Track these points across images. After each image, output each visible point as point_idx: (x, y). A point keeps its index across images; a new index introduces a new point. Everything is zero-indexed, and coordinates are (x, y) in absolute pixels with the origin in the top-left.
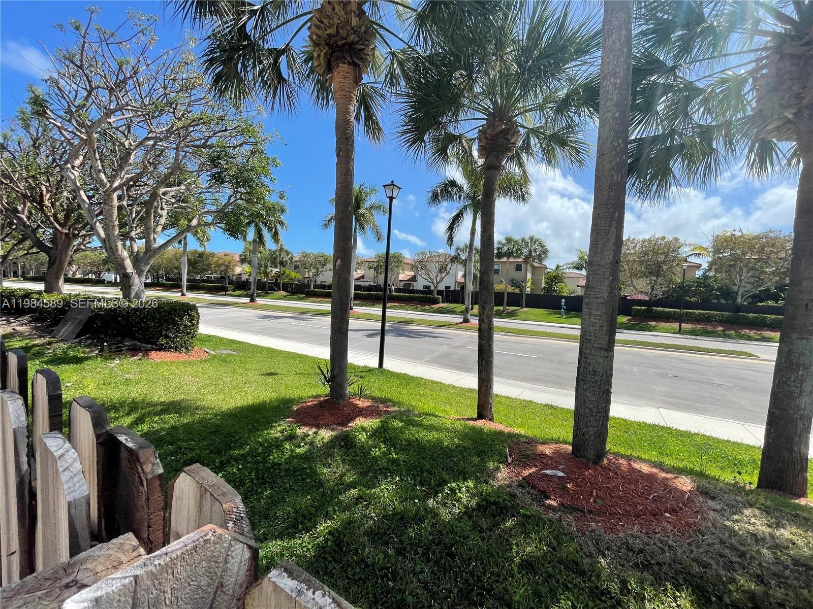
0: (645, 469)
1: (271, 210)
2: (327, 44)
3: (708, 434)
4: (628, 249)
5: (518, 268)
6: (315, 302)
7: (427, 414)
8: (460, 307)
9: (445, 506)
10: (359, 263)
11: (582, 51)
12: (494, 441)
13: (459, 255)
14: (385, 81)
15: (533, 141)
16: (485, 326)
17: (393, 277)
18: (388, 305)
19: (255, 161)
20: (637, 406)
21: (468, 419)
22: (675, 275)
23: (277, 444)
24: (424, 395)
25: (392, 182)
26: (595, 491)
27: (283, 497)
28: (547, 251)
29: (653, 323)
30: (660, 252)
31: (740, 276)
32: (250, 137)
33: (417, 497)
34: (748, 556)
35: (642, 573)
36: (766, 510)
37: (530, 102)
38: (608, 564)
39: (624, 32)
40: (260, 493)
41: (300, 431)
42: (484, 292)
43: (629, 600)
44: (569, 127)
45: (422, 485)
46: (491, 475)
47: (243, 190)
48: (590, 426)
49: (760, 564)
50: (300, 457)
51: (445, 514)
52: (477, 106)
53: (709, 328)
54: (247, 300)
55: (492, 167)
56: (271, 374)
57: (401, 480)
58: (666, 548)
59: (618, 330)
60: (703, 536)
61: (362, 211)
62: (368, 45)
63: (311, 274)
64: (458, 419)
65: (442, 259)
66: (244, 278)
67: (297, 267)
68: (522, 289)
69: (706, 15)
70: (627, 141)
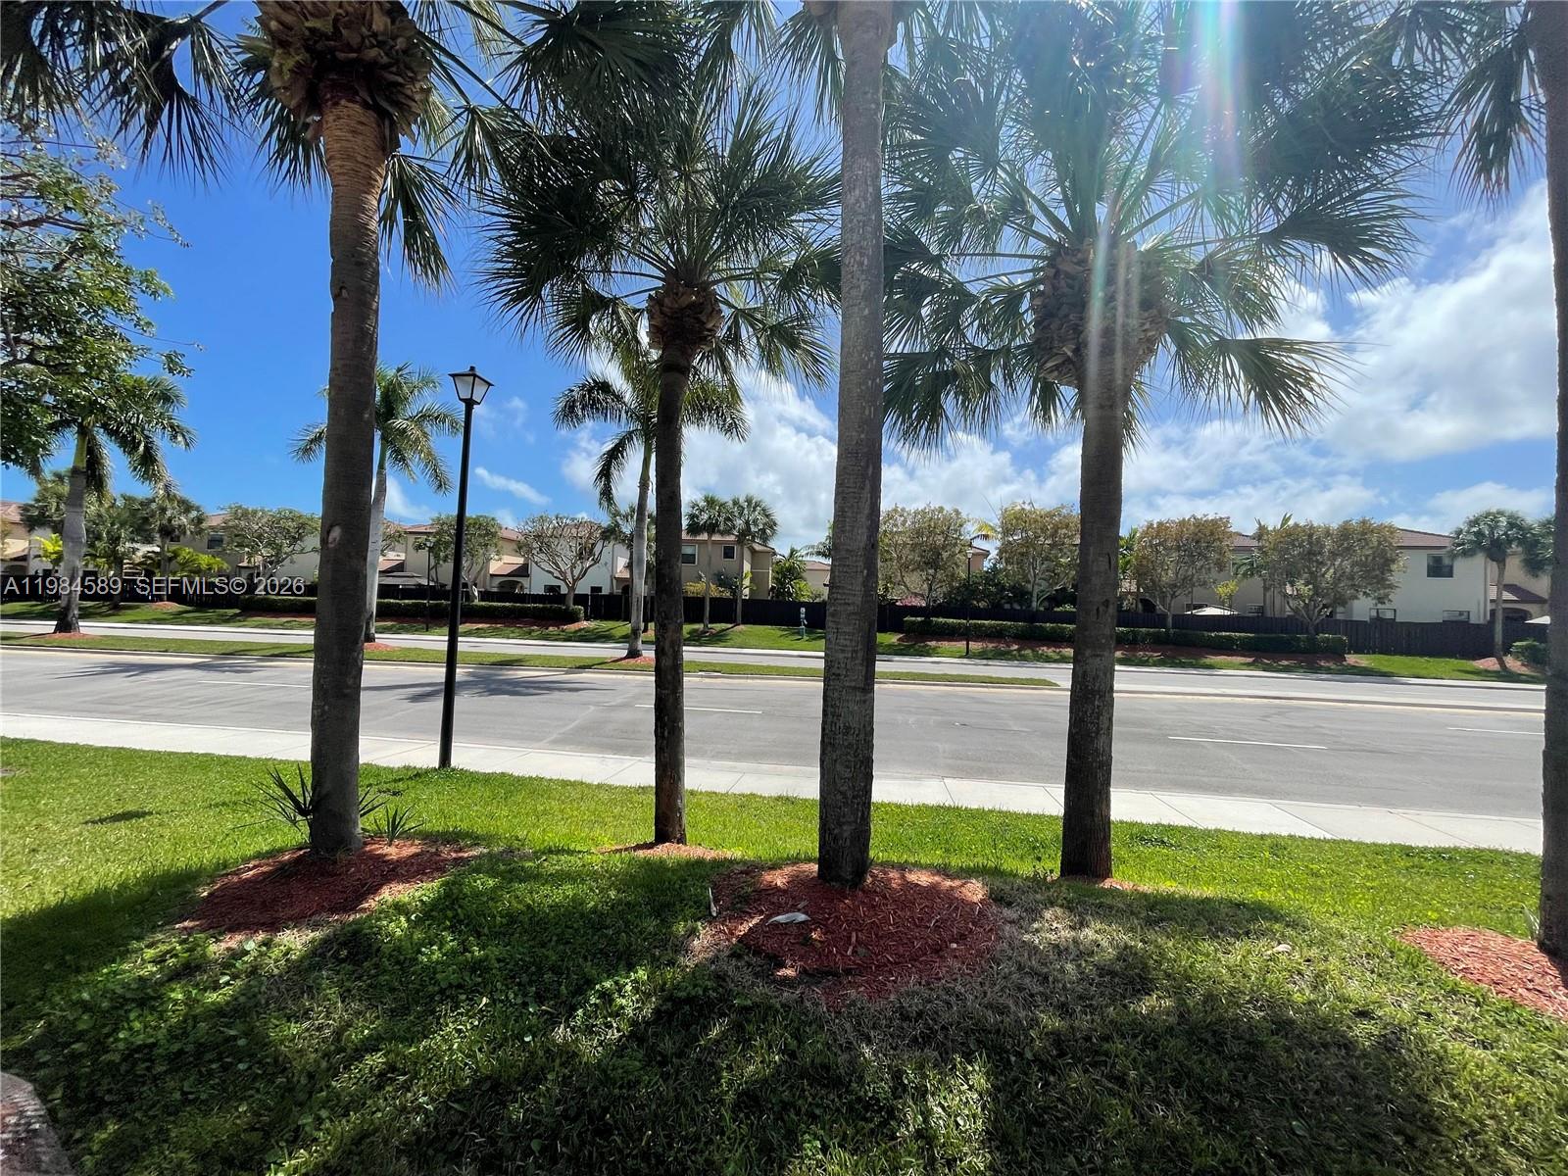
0: (923, 879)
1: (133, 394)
2: (308, 49)
3: (1005, 809)
4: (896, 525)
5: (728, 553)
6: (269, 626)
7: (550, 851)
8: (623, 628)
9: (591, 1032)
10: (390, 537)
11: (815, 199)
12: (686, 881)
13: (618, 525)
14: (454, 162)
15: (745, 332)
16: (667, 662)
17: (476, 568)
18: (462, 628)
19: (84, 271)
20: (916, 779)
21: (638, 847)
22: (958, 566)
23: (147, 996)
24: (545, 813)
25: (472, 369)
26: (854, 934)
27: (160, 1131)
28: (775, 524)
29: (933, 643)
30: (938, 531)
31: (1034, 569)
32: (67, 208)
33: (530, 1030)
34: (1051, 979)
35: (922, 1050)
36: (1069, 907)
37: (737, 263)
38: (875, 1053)
39: (871, 190)
40: (79, 1141)
41: (216, 949)
42: (664, 596)
43: (904, 1104)
44: (802, 317)
45: (540, 999)
46: (681, 947)
47: (41, 339)
48: (844, 823)
49: (1064, 987)
50: (219, 1012)
51: (590, 1049)
52: (646, 252)
53: (1002, 647)
54: (49, 626)
55: (674, 368)
56: (126, 816)
57: (493, 1002)
58: (953, 999)
59: (878, 657)
60: (998, 965)
61: (399, 423)
62: (413, 80)
63: (258, 559)
64: (617, 851)
65: (584, 532)
66: (36, 566)
67: (214, 543)
68: (735, 590)
69: (975, 192)
70: (881, 356)
